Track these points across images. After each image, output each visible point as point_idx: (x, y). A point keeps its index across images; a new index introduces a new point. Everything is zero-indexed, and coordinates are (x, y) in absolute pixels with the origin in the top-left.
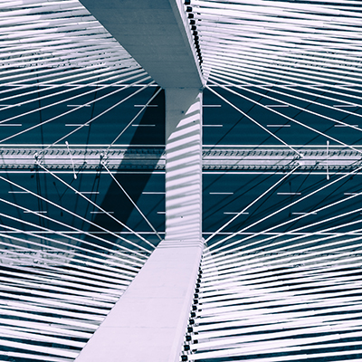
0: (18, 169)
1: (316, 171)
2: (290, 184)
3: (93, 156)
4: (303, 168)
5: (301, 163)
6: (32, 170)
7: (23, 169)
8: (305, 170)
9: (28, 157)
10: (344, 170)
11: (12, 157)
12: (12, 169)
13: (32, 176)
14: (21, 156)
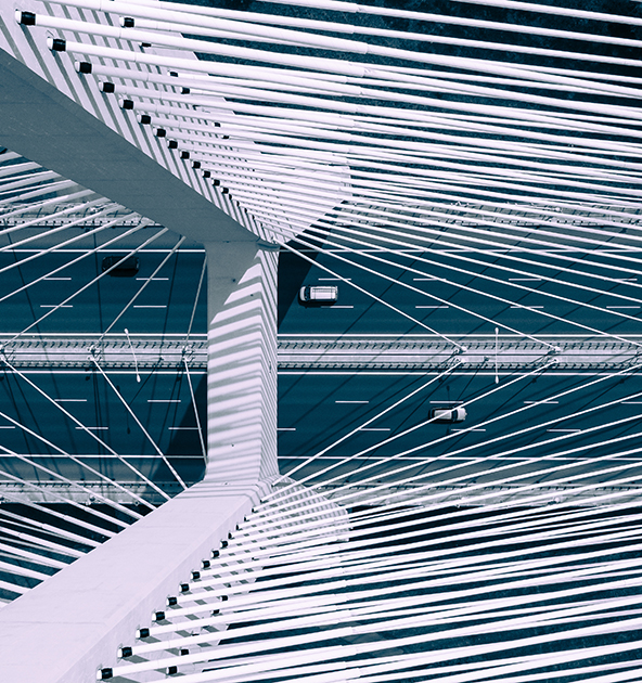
0: (67, 368)
1: (485, 370)
2: (448, 388)
3: (172, 350)
4: (466, 366)
5: (463, 360)
6: (87, 369)
7: (75, 368)
8: (469, 370)
9: (81, 351)
10: (525, 370)
11: (58, 351)
12: (59, 368)
13: (88, 377)
14: (71, 350)
